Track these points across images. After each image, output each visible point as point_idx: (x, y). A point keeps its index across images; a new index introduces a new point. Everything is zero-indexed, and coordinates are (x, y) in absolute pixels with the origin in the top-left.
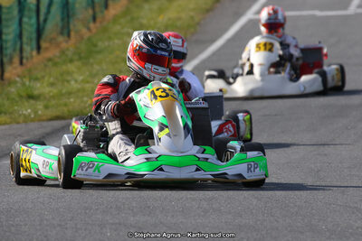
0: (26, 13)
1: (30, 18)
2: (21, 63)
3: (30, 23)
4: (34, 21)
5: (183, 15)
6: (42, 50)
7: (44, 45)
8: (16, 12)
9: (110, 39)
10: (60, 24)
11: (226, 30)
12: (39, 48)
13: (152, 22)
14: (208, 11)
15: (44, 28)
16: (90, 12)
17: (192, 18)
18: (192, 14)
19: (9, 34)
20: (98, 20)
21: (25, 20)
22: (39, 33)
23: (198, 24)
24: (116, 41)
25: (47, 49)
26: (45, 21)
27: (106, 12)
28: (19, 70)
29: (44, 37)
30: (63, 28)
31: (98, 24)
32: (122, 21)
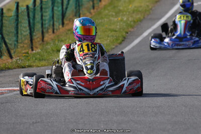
0: (56, 4)
1: (58, 7)
2: (53, 32)
3: (58, 10)
4: (60, 8)
5: (143, 4)
6: (65, 25)
7: (66, 22)
8: (50, 4)
9: (102, 18)
10: (75, 10)
11: (166, 13)
12: (63, 24)
13: (125, 9)
14: (156, 2)
15: (66, 13)
16: (91, 3)
17: (148, 6)
18: (148, 4)
19: (47, 16)
20: (95, 8)
21: (55, 8)
22: (63, 15)
23: (151, 9)
24: (106, 19)
25: (67, 24)
26: (66, 8)
27: (100, 3)
28: (52, 36)
29: (65, 18)
30: (76, 13)
31: (95, 10)
32: (109, 8)
